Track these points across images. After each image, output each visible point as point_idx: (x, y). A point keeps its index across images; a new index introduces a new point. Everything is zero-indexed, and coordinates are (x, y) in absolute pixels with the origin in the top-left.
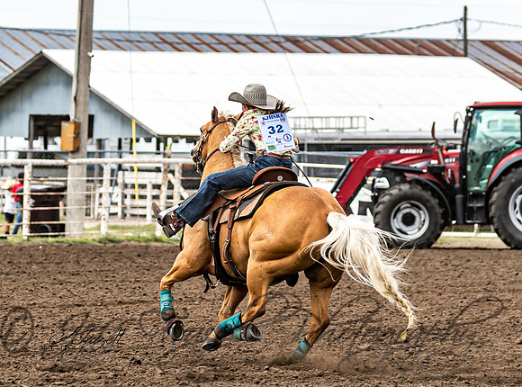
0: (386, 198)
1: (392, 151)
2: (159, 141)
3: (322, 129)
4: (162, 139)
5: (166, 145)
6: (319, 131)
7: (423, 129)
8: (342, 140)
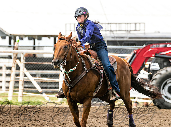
2: (10, 39)
3: (116, 31)
4: (13, 37)
5: (15, 41)
6: (115, 32)
8: (130, 38)
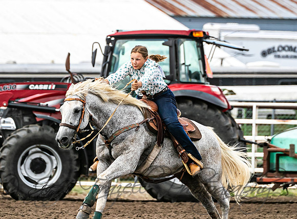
0: (12, 142)
1: (19, 87)
7: (56, 62)
